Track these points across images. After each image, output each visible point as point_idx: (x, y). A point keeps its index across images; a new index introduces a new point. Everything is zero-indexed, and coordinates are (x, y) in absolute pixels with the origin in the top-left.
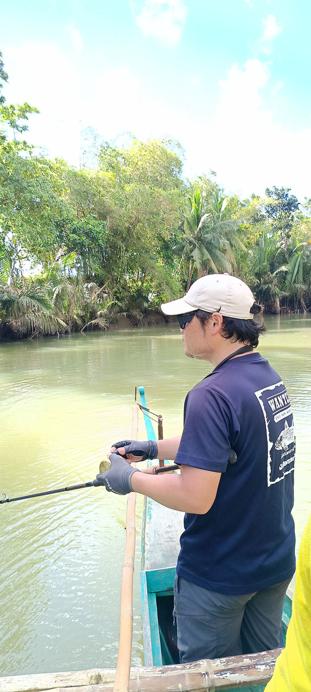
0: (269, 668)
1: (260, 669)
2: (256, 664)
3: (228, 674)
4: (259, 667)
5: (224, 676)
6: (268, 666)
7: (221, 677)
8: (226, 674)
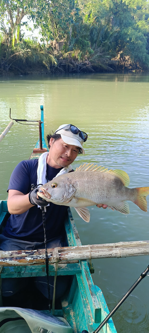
0: (33, 259)
1: (27, 259)
2: (26, 257)
3: (8, 260)
4: (27, 258)
5: (5, 261)
6: (32, 258)
7: (3, 261)
8: (7, 260)
